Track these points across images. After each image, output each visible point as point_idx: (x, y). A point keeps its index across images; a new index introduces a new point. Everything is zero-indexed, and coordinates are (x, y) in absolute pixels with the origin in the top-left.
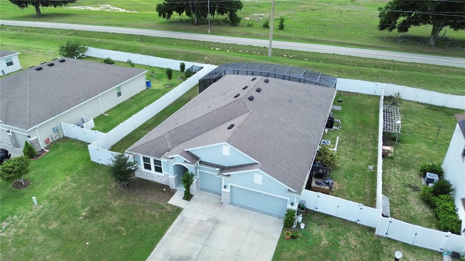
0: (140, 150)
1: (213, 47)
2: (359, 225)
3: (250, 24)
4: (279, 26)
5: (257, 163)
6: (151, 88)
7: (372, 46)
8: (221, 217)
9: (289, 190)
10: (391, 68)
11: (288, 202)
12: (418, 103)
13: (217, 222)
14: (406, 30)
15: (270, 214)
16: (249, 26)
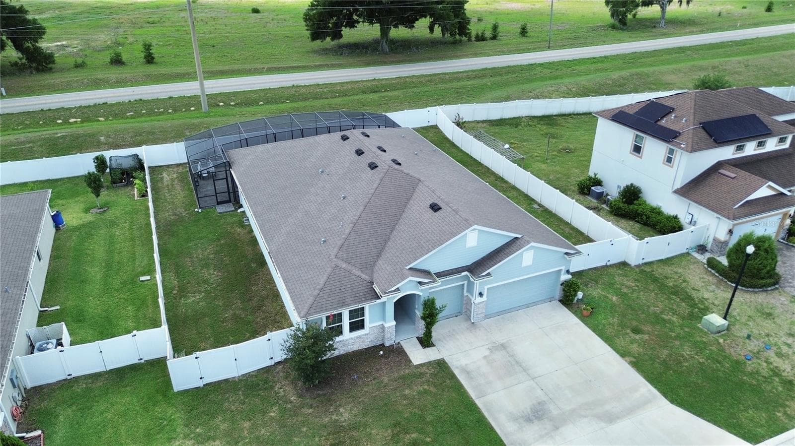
0: (323, 306)
1: (59, 119)
2: (611, 266)
3: (80, 61)
4: (145, 57)
5: (516, 238)
6: (64, 225)
7: (320, 65)
8: (499, 338)
9: (566, 254)
10: (383, 90)
11: (563, 272)
12: (478, 122)
13: (503, 347)
14: (341, 36)
15: (535, 303)
16: (78, 66)
